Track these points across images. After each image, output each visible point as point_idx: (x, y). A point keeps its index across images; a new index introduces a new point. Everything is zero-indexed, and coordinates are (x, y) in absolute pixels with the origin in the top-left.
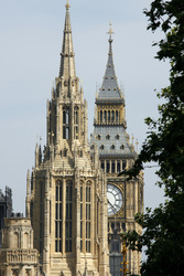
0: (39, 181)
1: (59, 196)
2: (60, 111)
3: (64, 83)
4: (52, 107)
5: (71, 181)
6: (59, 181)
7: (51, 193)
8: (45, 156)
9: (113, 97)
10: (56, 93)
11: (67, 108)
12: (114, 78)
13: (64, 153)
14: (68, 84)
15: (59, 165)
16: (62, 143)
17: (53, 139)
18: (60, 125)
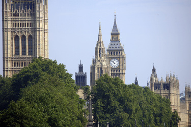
0: (93, 68)
1: (98, 72)
2: (98, 50)
3: (99, 43)
4: (96, 49)
5: (101, 68)
6: (98, 68)
7: (96, 71)
8: (95, 62)
9: (116, 32)
10: (97, 45)
11: (100, 49)
12: (116, 27)
13: (99, 61)
14: (100, 43)
15: (98, 64)
16: (99, 59)
17: (96, 57)
18: (98, 54)
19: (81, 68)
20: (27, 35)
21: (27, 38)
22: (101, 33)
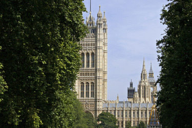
0: (139, 86)
3: (143, 70)
4: (142, 74)
5: (145, 86)
6: (143, 87)
7: (141, 88)
8: (141, 82)
9: (152, 72)
10: (142, 72)
11: (144, 74)
13: (144, 82)
15: (143, 84)
16: (143, 80)
18: (143, 77)
19: (131, 85)
20: (90, 52)
21: (90, 54)
22: (145, 64)
